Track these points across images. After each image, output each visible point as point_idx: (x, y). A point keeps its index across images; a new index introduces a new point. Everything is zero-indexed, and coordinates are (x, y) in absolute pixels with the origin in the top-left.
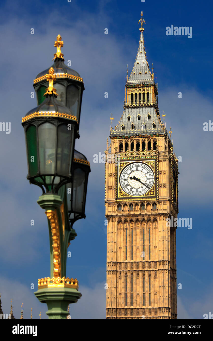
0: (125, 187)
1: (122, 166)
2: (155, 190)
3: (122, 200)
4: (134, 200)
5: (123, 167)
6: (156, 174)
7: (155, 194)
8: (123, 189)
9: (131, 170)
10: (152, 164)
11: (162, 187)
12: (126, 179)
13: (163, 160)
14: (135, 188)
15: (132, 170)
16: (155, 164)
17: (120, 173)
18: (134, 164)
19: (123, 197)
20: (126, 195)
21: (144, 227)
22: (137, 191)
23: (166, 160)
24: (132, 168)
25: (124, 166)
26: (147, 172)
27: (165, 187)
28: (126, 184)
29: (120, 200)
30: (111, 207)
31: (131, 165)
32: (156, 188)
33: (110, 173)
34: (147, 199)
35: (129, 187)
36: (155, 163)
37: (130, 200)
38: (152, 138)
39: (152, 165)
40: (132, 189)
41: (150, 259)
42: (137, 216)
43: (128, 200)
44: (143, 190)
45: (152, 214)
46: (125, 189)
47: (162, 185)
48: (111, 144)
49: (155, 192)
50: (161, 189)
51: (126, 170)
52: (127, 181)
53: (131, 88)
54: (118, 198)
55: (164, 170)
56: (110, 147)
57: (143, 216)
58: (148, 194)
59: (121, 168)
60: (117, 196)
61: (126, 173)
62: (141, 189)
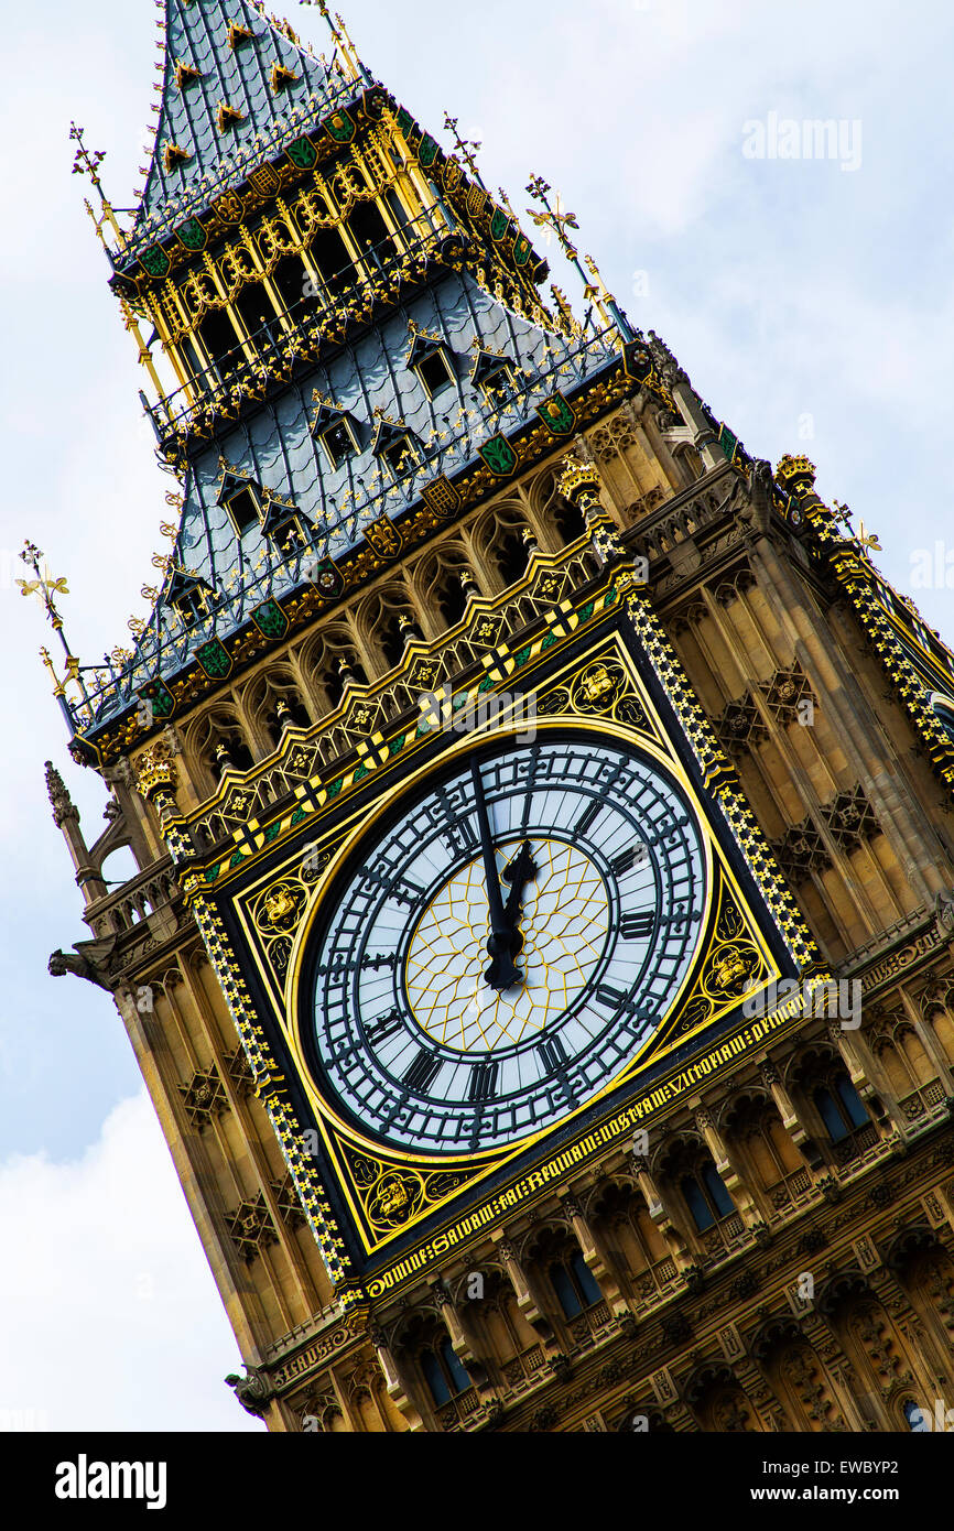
0: (402, 1103)
1: (287, 921)
2: (750, 921)
3: (418, 1260)
4: (553, 1170)
5: (303, 923)
7: (765, 958)
8: (393, 1134)
9: (402, 898)
10: (596, 686)
11: (832, 848)
12: (382, 1023)
13: (711, 586)
14: (517, 1049)
15: (413, 894)
16: (632, 674)
17: (290, 996)
18: (410, 825)
19: (412, 1220)
20: (440, 1184)
21: (834, 1416)
22: (559, 1066)
23: (744, 563)
24: (407, 876)
25: (312, 901)
26: (587, 800)
27: (857, 834)
28: (399, 1070)
29: (400, 1272)
32: (755, 898)
33: (198, 1082)
34: (705, 1067)
35: (452, 1083)
36: (625, 660)
37: (510, 1198)
38: (517, 484)
39: (603, 701)
40: (485, 1072)
42: (677, 1326)
43: (487, 1214)
44: (622, 1002)
45: (835, 1196)
46: (417, 1123)
47: (822, 829)
48: (116, 811)
49: (759, 943)
50: (828, 882)
51: (351, 922)
52: (403, 1038)
53: (179, 277)
54: (360, 1269)
55: (768, 673)
56: (108, 844)
57: (749, 1288)
58: (690, 1011)
59: (283, 948)
60: (352, 1246)
61: (364, 962)
62: (597, 1016)
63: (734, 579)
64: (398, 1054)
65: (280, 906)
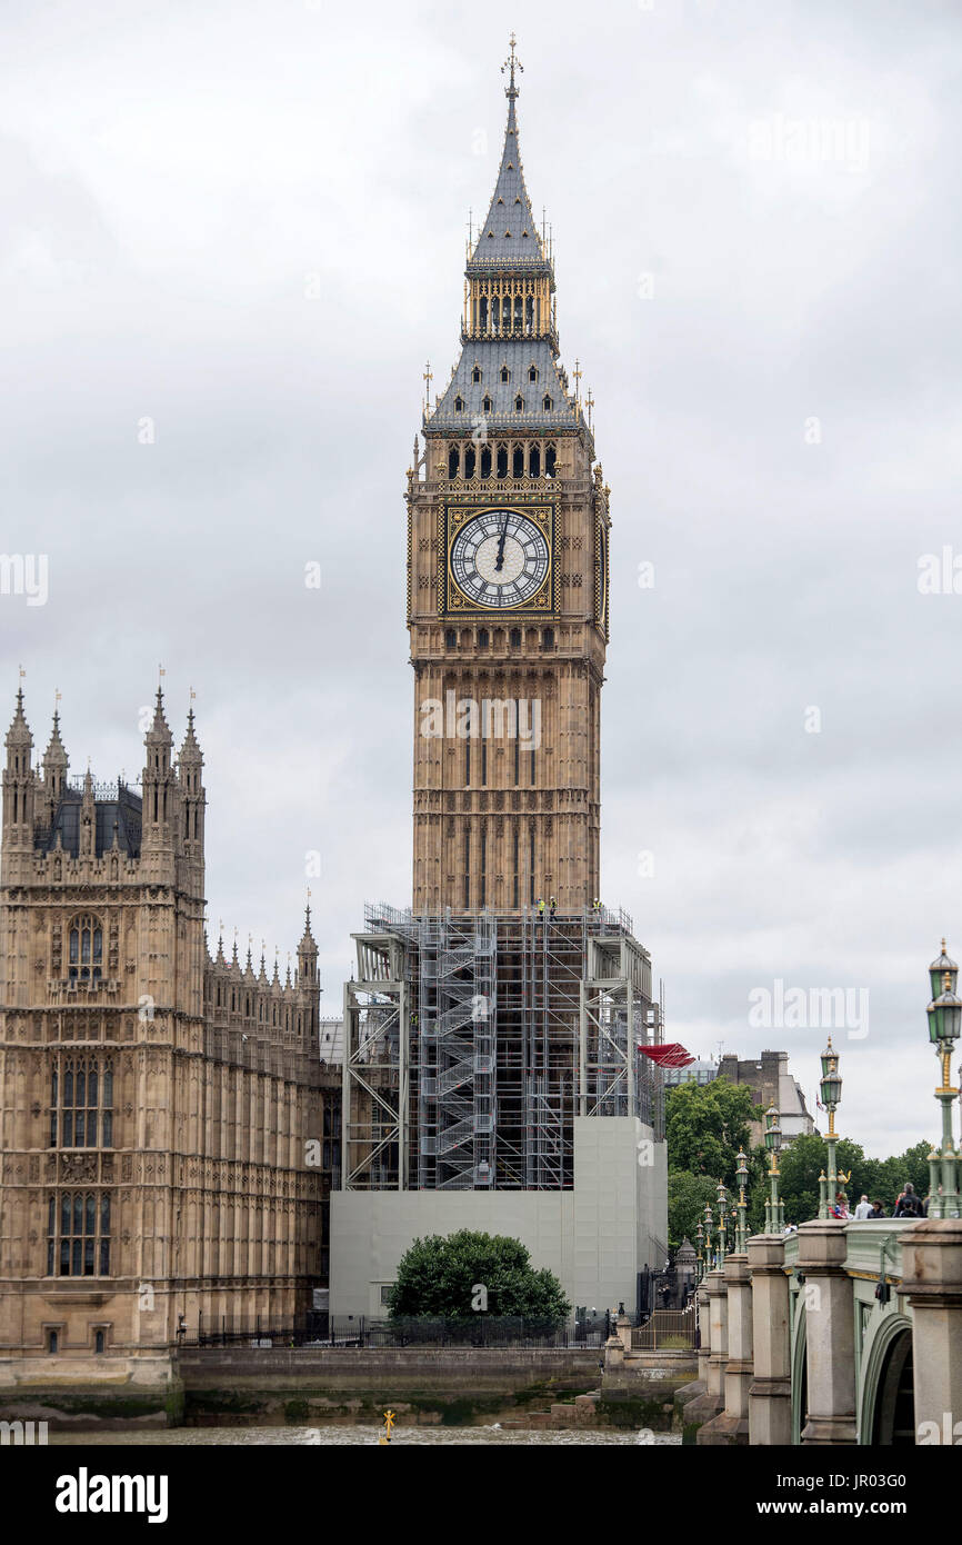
0: (466, 580)
1: (458, 522)
2: (550, 592)
3: (457, 619)
4: (491, 619)
5: (462, 525)
6: (553, 546)
7: (549, 603)
8: (461, 585)
9: (483, 533)
10: (542, 516)
11: (571, 584)
12: (468, 558)
13: (573, 506)
14: (493, 585)
15: (485, 533)
16: (550, 519)
17: (452, 539)
18: (491, 517)
19: (459, 609)
20: (468, 605)
22: (500, 595)
24: (486, 529)
25: (465, 521)
26: (529, 539)
27: (577, 584)
28: (468, 572)
29: (453, 619)
30: (428, 638)
31: (484, 520)
32: (553, 587)
33: (424, 540)
34: (529, 618)
35: (478, 583)
36: (550, 514)
37: (480, 619)
38: (543, 439)
39: (542, 520)
40: (485, 585)
41: (533, 783)
42: (500, 663)
43: (474, 619)
44: (518, 590)
45: (541, 659)
46: (467, 586)
47: (571, 578)
48: (426, 453)
49: (550, 598)
50: (566, 590)
51: (470, 530)
52: (471, 565)
53: (481, 280)
54: (445, 613)
55: (576, 535)
56: (423, 461)
57: (517, 664)
58: (531, 604)
59: (454, 528)
60: (445, 607)
61: (469, 542)
62: (511, 590)
63: (578, 507)
64: (469, 568)
65: (457, 517)
